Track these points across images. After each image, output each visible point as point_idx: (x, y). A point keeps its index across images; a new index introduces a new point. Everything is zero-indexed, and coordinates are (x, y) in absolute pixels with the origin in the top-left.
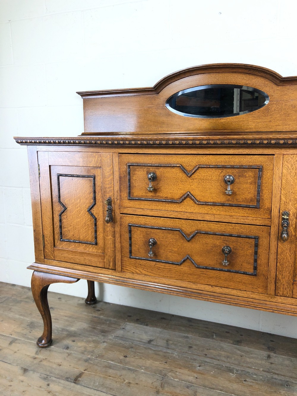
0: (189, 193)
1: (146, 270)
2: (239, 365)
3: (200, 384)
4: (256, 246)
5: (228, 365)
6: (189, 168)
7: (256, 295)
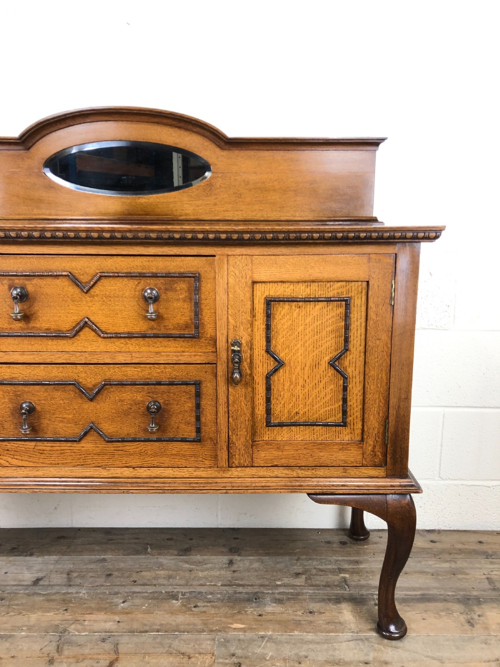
0: (87, 320)
1: (18, 457)
2: (187, 585)
3: (125, 630)
4: (198, 395)
5: (170, 589)
6: (84, 278)
7: (203, 471)
